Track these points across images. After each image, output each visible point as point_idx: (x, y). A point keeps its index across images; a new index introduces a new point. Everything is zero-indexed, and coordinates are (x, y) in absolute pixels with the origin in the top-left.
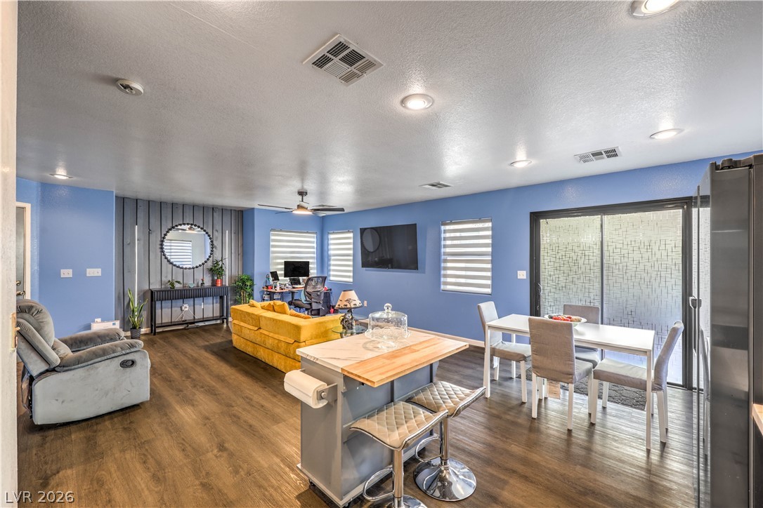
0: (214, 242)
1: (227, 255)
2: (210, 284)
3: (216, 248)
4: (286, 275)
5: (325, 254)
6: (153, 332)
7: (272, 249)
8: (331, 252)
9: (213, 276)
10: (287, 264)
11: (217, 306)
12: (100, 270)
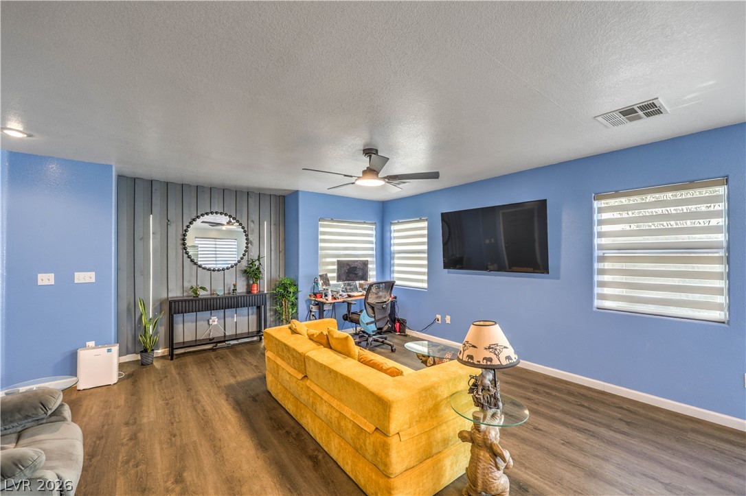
0: (250, 237)
1: (265, 253)
2: (245, 291)
3: (251, 243)
4: (339, 279)
5: (387, 250)
6: (171, 356)
7: (321, 245)
8: (394, 248)
9: (248, 280)
10: (340, 264)
11: (253, 318)
12: (93, 274)
